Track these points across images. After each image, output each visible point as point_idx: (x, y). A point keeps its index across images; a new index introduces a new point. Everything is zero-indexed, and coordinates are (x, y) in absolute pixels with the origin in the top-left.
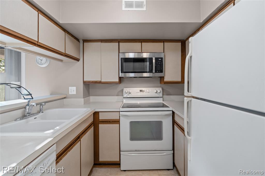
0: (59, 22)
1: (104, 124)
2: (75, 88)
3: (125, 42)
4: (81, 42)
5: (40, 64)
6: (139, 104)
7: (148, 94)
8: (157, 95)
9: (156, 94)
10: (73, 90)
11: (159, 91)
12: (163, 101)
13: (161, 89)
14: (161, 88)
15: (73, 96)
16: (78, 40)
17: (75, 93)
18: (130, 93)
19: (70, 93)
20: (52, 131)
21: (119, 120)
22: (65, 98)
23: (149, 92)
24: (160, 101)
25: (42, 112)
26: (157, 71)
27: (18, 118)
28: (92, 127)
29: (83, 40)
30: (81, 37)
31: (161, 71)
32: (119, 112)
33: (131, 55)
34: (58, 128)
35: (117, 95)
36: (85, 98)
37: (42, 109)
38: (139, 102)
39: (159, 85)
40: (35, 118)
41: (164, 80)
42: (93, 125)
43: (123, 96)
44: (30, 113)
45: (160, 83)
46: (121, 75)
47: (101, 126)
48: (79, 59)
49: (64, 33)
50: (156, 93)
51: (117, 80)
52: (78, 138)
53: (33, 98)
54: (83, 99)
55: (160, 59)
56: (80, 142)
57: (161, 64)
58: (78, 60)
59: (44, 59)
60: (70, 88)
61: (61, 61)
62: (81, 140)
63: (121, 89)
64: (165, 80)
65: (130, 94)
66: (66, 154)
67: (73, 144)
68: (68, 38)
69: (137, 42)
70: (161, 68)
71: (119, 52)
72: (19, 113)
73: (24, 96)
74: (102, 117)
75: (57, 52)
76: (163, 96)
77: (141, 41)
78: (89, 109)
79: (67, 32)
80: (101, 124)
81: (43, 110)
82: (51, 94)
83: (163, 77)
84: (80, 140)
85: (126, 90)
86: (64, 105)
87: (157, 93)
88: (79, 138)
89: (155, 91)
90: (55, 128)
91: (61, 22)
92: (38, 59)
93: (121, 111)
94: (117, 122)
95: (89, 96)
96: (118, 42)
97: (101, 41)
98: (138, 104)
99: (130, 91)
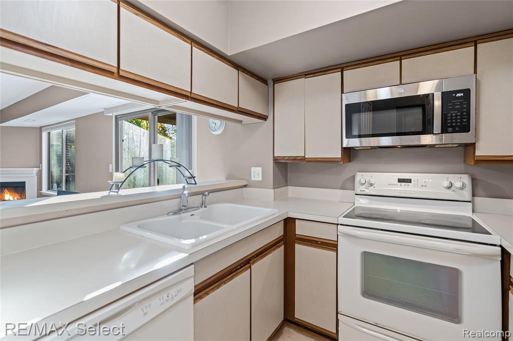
0: (227, 53)
1: (304, 244)
2: (260, 169)
3: (357, 66)
4: (271, 83)
5: (214, 131)
6: (400, 212)
7: (424, 189)
8: (450, 195)
9: (449, 191)
10: (257, 174)
11: (458, 184)
12: (473, 211)
13: (466, 179)
14: (466, 176)
15: (257, 185)
16: (264, 81)
17: (260, 179)
18: (371, 185)
19: (253, 179)
20: (193, 241)
21: (336, 243)
22: (245, 186)
23: (425, 186)
24: (464, 211)
25: (205, 207)
26: (450, 129)
27: (171, 212)
28: (279, 247)
29: (273, 80)
30: (269, 76)
31: (465, 128)
32: (338, 224)
33: (384, 94)
34: (205, 237)
35: (343, 188)
36: (276, 190)
37: (205, 202)
38: (398, 208)
39: (462, 166)
40: (191, 215)
41: (474, 153)
42: (283, 242)
43: (354, 190)
44: (186, 206)
45: (465, 162)
46: (348, 144)
47: (299, 248)
48: (267, 116)
49: (235, 71)
50: (449, 188)
51: (338, 154)
52: (246, 263)
53: (196, 184)
54: (273, 190)
55: (458, 95)
56: (249, 270)
57: (465, 108)
58: (264, 118)
59: (218, 122)
60: (253, 168)
61: (240, 122)
62: (252, 267)
63: (351, 175)
64: (477, 153)
65: (371, 188)
66: (218, 287)
67: (235, 271)
68: (244, 81)
69: (387, 60)
70: (461, 119)
71: (342, 92)
72: (174, 204)
73: (188, 180)
74: (301, 230)
75: (224, 106)
76: (473, 200)
77: (400, 56)
78: (276, 210)
79: (242, 70)
80: (299, 243)
81: (206, 204)
82: (227, 179)
83: (473, 145)
84: (250, 267)
85: (360, 177)
86: (243, 198)
87: (452, 188)
88: (248, 263)
89: (446, 184)
90: (201, 238)
91: (229, 53)
92: (211, 122)
93: (341, 225)
94: (332, 246)
95: (287, 186)
96: (340, 70)
97: (306, 75)
98: (397, 212)
99: (371, 180)
